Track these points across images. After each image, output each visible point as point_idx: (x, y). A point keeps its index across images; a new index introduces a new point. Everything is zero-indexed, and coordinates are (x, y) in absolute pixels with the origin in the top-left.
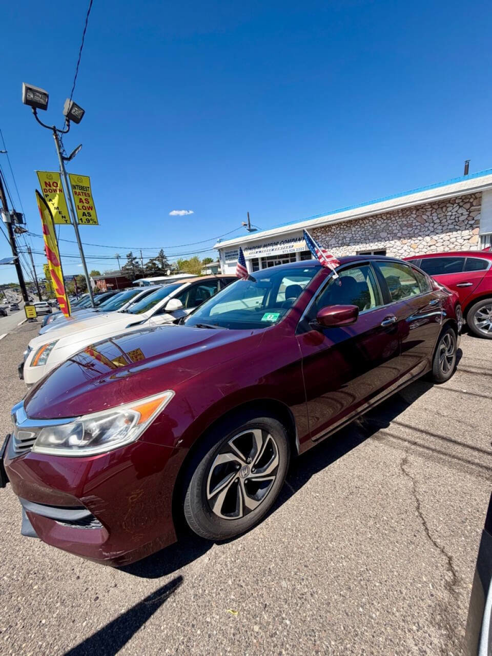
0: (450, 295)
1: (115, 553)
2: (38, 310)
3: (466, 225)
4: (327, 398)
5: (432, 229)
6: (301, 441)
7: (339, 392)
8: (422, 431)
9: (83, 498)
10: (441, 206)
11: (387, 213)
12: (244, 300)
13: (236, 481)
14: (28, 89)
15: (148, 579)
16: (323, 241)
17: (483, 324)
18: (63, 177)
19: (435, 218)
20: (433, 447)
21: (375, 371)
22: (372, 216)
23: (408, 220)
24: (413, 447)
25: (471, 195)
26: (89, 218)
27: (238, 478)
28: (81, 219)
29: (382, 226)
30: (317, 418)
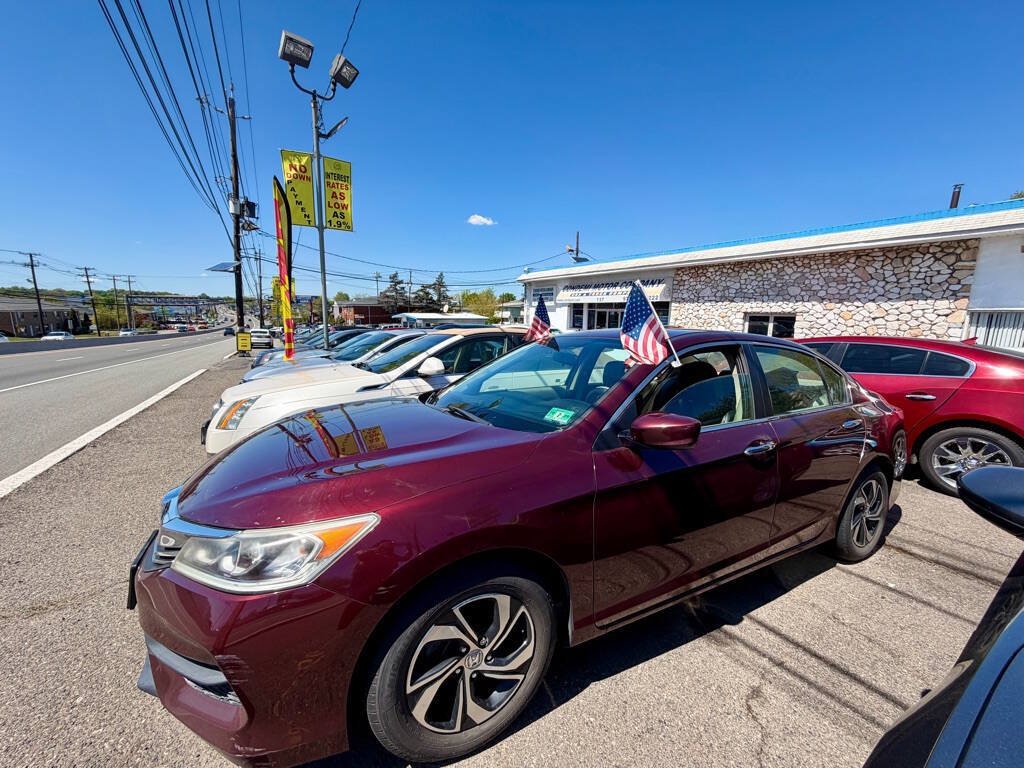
0: (887, 413)
1: (251, 749)
2: (254, 340)
3: (944, 291)
4: (647, 555)
5: (881, 291)
6: (577, 626)
7: (668, 548)
8: (797, 645)
9: (220, 656)
10: (901, 255)
11: (805, 257)
12: (540, 372)
13: (458, 672)
14: (289, 39)
16: (691, 289)
17: (948, 469)
18: (316, 160)
19: (887, 274)
20: (812, 678)
21: (738, 523)
22: (778, 259)
23: (840, 271)
24: (775, 670)
25: (959, 242)
26: (342, 221)
27: (461, 668)
28: (330, 221)
29: (794, 277)
30: (620, 586)
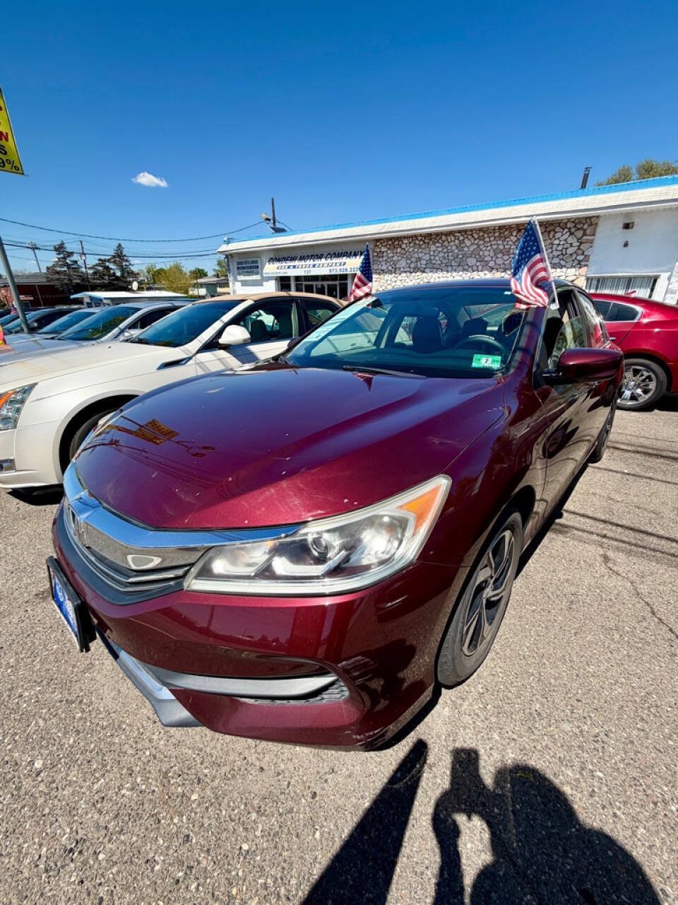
3: (573, 261)
8: (604, 521)
15: (377, 753)
16: (389, 260)
22: (460, 232)
23: (505, 243)
25: (586, 218)
26: (3, 157)
29: (471, 249)
